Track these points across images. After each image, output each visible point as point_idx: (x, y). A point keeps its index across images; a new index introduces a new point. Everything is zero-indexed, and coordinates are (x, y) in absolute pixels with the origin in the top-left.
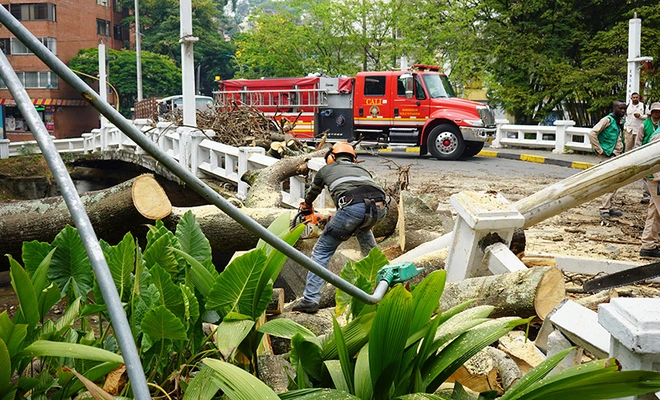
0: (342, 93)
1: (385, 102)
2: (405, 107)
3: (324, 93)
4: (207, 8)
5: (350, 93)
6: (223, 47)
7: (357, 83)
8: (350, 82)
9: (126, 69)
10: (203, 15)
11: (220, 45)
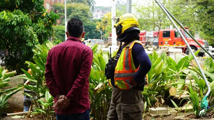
0: (155, 37)
1: (170, 39)
2: (177, 41)
3: (148, 37)
4: (87, 9)
5: (157, 37)
6: (91, 24)
7: (160, 33)
8: (157, 34)
9: (58, 32)
10: (85, 12)
11: (90, 24)
